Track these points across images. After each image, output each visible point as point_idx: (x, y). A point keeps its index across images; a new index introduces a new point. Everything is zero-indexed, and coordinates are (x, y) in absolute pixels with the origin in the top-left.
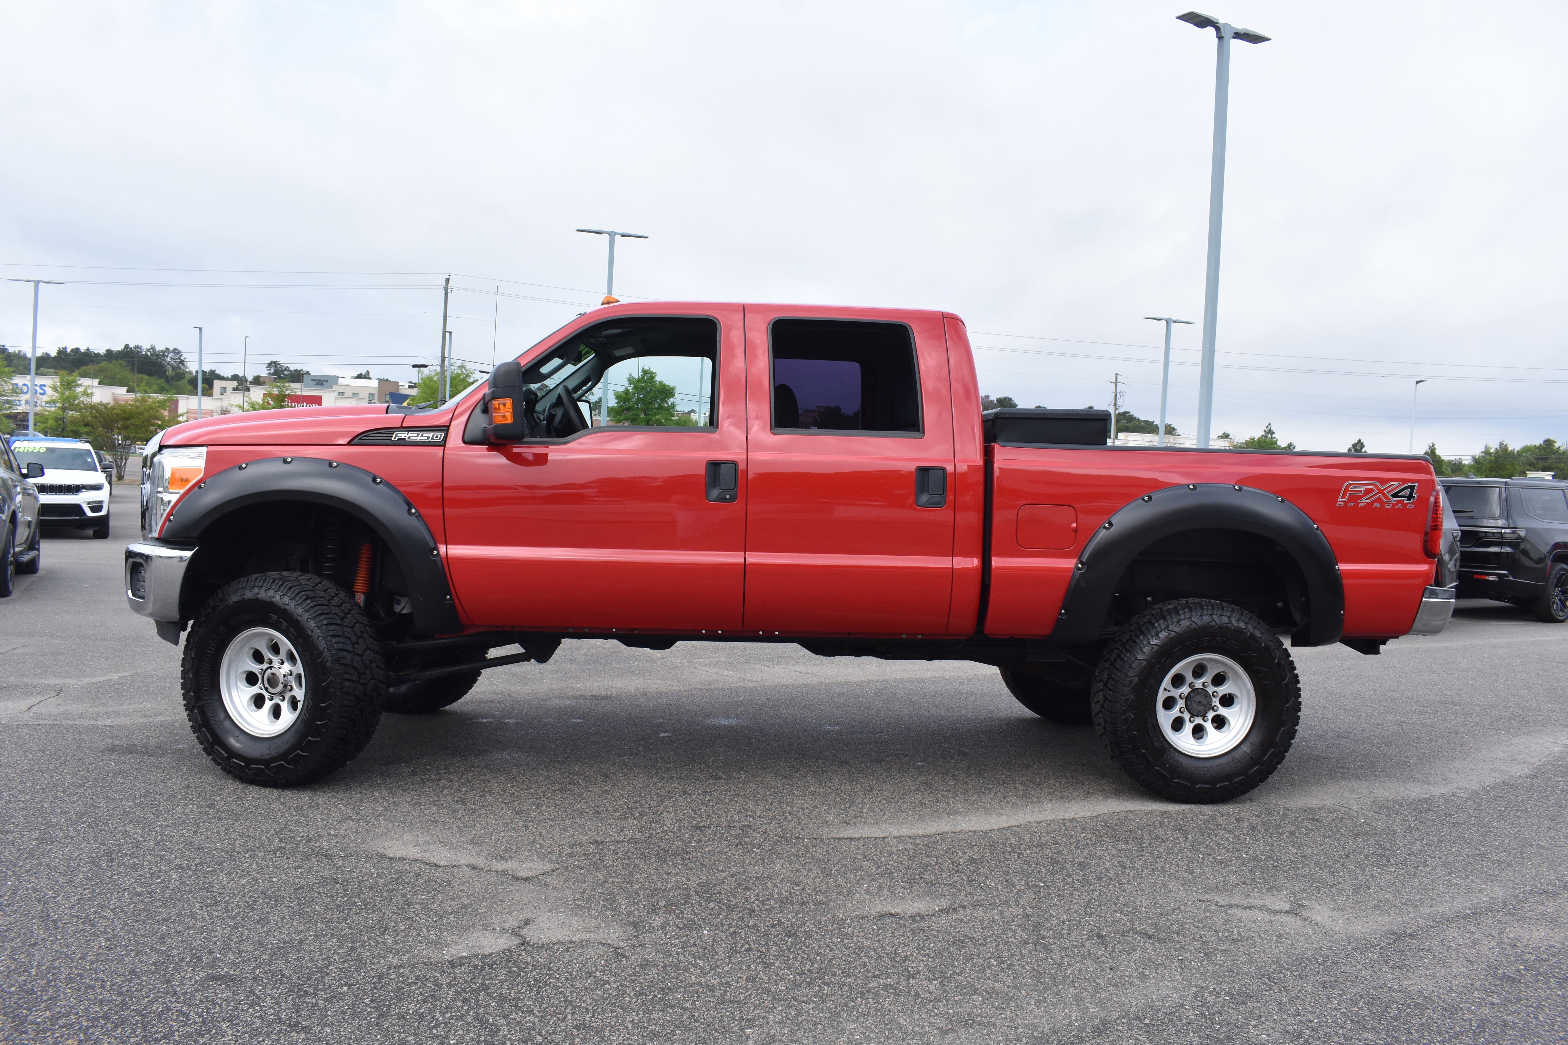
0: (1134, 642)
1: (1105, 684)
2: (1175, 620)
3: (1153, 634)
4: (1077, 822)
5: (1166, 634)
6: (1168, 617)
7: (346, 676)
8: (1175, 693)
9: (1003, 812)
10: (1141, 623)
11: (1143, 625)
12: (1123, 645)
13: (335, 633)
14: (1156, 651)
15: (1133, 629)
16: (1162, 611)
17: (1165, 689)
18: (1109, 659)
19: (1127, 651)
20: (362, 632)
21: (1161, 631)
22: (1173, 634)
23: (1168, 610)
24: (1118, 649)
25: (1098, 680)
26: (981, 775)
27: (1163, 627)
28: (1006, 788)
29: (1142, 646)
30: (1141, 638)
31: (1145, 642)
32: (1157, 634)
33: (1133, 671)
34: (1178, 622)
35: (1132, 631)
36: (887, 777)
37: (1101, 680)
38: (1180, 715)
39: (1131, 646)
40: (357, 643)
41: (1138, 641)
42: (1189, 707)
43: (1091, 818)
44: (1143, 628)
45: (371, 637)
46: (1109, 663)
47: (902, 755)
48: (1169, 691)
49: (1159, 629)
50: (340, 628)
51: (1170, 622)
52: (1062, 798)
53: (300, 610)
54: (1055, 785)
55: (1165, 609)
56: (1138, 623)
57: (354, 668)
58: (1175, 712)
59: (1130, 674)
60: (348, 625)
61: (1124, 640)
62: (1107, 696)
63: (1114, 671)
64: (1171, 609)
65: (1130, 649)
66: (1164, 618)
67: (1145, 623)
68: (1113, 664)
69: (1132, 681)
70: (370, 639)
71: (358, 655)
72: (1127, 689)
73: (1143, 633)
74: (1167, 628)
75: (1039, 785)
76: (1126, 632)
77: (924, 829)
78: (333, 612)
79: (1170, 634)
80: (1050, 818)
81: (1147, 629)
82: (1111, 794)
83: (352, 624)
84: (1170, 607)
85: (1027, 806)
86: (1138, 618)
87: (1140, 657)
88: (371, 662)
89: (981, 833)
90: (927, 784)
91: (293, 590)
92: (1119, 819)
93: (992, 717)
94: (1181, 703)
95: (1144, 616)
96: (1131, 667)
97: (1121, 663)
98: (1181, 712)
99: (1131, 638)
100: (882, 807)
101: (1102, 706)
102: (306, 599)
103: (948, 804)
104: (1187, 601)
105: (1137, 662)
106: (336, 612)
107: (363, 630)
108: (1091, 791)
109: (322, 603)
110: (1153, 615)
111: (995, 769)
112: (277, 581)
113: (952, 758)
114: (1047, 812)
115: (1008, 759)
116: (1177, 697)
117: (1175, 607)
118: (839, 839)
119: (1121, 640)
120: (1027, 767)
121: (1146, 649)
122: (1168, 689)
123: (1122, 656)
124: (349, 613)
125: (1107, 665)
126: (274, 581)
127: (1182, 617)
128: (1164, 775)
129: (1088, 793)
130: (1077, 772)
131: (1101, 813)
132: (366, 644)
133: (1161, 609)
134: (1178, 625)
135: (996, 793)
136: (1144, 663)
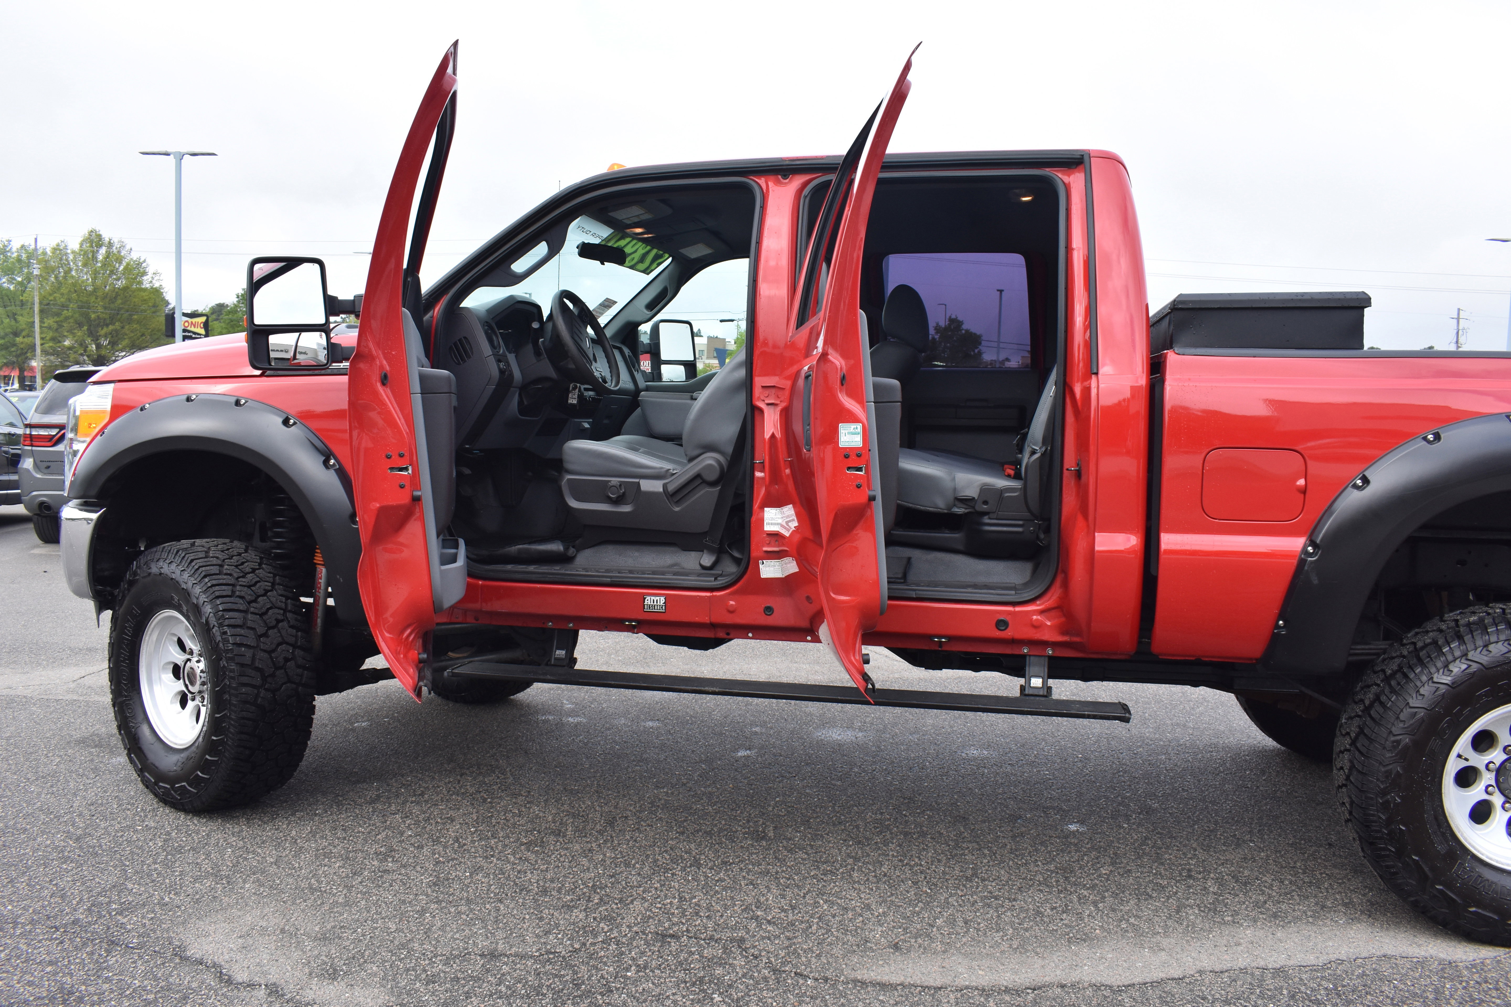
0: (1406, 676)
1: (1353, 743)
2: (1480, 643)
3: (1439, 664)
4: (1287, 977)
5: (1464, 667)
6: (1468, 638)
7: (245, 680)
8: (1479, 760)
9: (1165, 943)
10: (1420, 644)
11: (1422, 648)
12: (1387, 679)
13: (232, 622)
14: (1443, 694)
15: (1405, 653)
16: (1457, 626)
17: (1459, 756)
18: (1362, 701)
19: (1393, 691)
20: (278, 621)
21: (1454, 660)
22: (1475, 667)
23: (1469, 624)
24: (1378, 685)
25: (1344, 732)
26: (1158, 859)
27: (1457, 653)
28: (1189, 887)
29: (1419, 684)
30: (1418, 671)
31: (1424, 678)
32: (1446, 666)
33: (1401, 725)
34: (1486, 646)
35: (1404, 657)
36: (1011, 852)
37: (1348, 734)
38: (1485, 797)
39: (1399, 684)
40: (265, 635)
41: (1412, 676)
42: (1502, 786)
43: (1314, 968)
44: (1422, 654)
45: (292, 627)
46: (1362, 707)
47: (1053, 808)
48: (1466, 760)
49: (1450, 658)
50: (241, 615)
51: (1470, 646)
52: (1275, 916)
53: (197, 590)
54: (1271, 887)
55: (1462, 622)
56: (1414, 644)
57: (257, 669)
58: (1476, 793)
59: (1395, 730)
60: (257, 611)
61: (1389, 672)
62: (1355, 762)
63: (1369, 721)
64: (1474, 623)
65: (1398, 688)
66: (1460, 638)
67: (1426, 646)
68: (1367, 710)
69: (1398, 742)
70: (290, 630)
71: (265, 651)
72: (1388, 755)
73: (1421, 662)
74: (1465, 655)
75: (1245, 884)
76: (1394, 658)
77: (1016, 973)
78: (237, 593)
79: (1469, 666)
80: (1241, 963)
81: (1429, 656)
82: (1362, 912)
83: (264, 610)
84: (1471, 619)
85: (1210, 932)
86: (1417, 634)
87: (1413, 702)
88: (287, 660)
89: (1107, 993)
90: (1066, 871)
91: (193, 564)
92: (1364, 974)
93: (1216, 745)
94: (1488, 778)
95: (1427, 632)
96: (1398, 718)
97: (1381, 710)
98: (1487, 792)
99: (1400, 668)
100: (970, 916)
101: (1348, 778)
102: (205, 576)
103: (1080, 916)
104: (1504, 610)
105: (1407, 711)
106: (243, 594)
107: (280, 617)
108: (1329, 904)
109: (224, 582)
110: (1441, 631)
111: (1185, 846)
112: (180, 553)
113: (1127, 818)
114: (1240, 948)
115: (1212, 826)
116: (1482, 768)
117: (1481, 620)
118: (864, 984)
119: (1383, 671)
120: (1239, 843)
121: (1426, 690)
122: (1465, 756)
123: (1383, 698)
124: (265, 595)
125: (1359, 709)
126: (178, 552)
127: (1493, 638)
128: (1452, 898)
129: (1323, 907)
130: (1315, 859)
131: (1332, 957)
132: (281, 636)
133: (1457, 621)
134: (1485, 652)
135: (1168, 898)
136: (1422, 714)
